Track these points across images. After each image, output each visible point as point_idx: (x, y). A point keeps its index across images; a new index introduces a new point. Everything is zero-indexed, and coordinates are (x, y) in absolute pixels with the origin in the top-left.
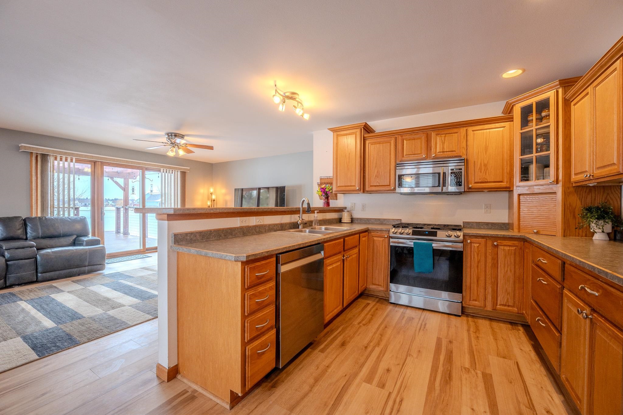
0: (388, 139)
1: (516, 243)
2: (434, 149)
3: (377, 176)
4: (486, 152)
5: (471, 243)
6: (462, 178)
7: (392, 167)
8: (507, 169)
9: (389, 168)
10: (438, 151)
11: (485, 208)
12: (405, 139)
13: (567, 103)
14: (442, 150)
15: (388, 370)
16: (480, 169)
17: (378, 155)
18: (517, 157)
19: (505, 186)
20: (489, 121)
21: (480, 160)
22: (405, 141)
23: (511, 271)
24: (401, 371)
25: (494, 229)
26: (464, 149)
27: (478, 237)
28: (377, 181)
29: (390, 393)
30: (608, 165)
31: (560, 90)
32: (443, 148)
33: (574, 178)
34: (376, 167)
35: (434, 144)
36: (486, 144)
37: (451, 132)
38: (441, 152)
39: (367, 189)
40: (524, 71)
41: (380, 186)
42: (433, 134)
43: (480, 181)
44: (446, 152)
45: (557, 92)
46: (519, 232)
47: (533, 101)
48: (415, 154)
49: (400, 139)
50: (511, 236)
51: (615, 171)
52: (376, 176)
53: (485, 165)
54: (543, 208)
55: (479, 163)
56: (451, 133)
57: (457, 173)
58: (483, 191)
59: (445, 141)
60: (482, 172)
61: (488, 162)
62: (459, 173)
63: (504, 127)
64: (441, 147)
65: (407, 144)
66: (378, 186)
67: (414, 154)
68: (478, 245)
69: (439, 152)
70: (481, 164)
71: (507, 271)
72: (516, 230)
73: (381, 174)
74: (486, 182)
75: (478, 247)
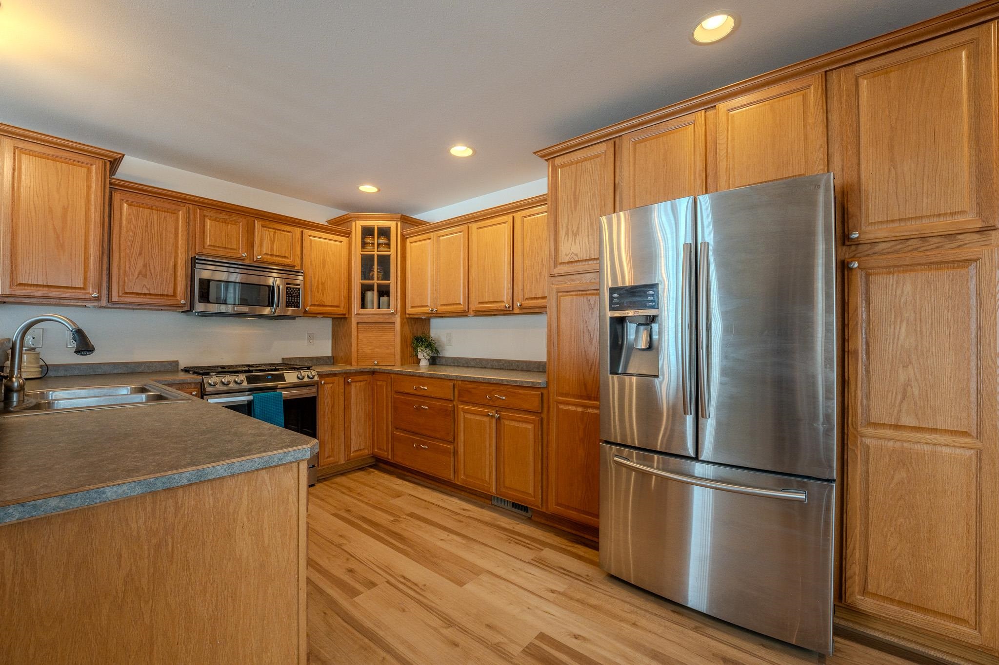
0: (174, 207)
1: (366, 377)
2: (258, 247)
3: (143, 274)
4: (324, 267)
5: (324, 383)
6: (300, 297)
7: (179, 262)
8: (343, 292)
9: (172, 264)
10: (208, 244)
11: (308, 339)
12: (208, 216)
13: (404, 238)
14: (271, 252)
15: (351, 571)
16: (317, 288)
17: (146, 231)
18: (357, 281)
19: (341, 312)
20: (316, 227)
21: (317, 276)
22: (208, 222)
23: (362, 410)
24: (361, 562)
25: (319, 365)
26: (298, 257)
27: (330, 376)
28: (144, 285)
29: (388, 582)
30: (453, 304)
31: (399, 224)
32: (272, 249)
33: (409, 310)
34: (140, 254)
35: (259, 238)
36: (324, 256)
37: (283, 229)
38: (268, 254)
39: (115, 298)
40: (379, 190)
41: (150, 294)
42: (257, 224)
43: (317, 303)
44: (276, 256)
45: (397, 224)
46: (357, 365)
47: (376, 224)
48: (227, 248)
49: (198, 215)
50: (362, 370)
51: (462, 309)
52: (140, 273)
53: (323, 284)
54: (382, 338)
55: (316, 281)
56: (283, 231)
57: (292, 289)
58: (316, 317)
59: (274, 239)
60: (320, 293)
61: (325, 281)
62: (297, 290)
63: (341, 242)
64: (269, 247)
65: (211, 226)
66: (145, 294)
67: (224, 246)
68: (331, 385)
69: (209, 246)
70: (318, 281)
71: (359, 410)
72: (354, 363)
73: (153, 271)
74: (323, 306)
75: (331, 387)
